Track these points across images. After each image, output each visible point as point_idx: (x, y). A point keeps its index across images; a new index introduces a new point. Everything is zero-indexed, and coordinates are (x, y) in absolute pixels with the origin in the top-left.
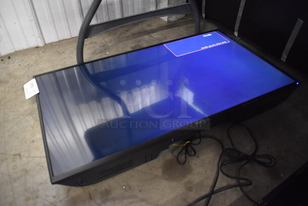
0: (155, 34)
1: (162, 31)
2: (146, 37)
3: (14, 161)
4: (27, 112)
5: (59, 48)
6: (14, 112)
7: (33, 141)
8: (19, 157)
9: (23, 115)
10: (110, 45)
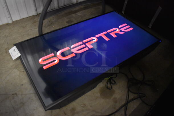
0: (78, 13)
1: (82, 11)
2: (74, 15)
3: (13, 98)
4: (13, 67)
5: (22, 24)
6: (4, 67)
7: (22, 85)
8: (16, 95)
9: (11, 69)
10: (53, 20)
